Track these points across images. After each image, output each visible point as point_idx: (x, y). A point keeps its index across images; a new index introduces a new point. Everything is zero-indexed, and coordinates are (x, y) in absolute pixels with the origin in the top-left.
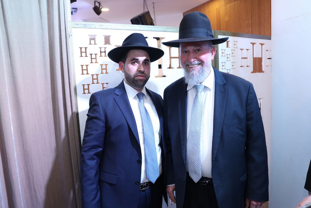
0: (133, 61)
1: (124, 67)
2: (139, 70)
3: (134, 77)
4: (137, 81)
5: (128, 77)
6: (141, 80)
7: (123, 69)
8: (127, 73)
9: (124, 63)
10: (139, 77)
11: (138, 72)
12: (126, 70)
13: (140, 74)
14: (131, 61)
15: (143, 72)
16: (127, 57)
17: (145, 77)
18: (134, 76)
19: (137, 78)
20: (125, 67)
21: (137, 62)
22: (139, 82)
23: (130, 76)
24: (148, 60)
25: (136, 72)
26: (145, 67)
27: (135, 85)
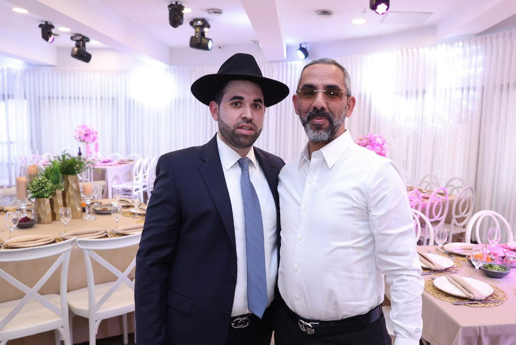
4: (238, 136)
5: (223, 129)
7: (215, 115)
8: (222, 121)
9: (219, 103)
11: (240, 120)
12: (221, 116)
13: (245, 124)
14: (231, 100)
15: (250, 121)
16: (224, 93)
17: (253, 130)
19: (238, 131)
20: (219, 111)
21: (240, 103)
22: (242, 139)
23: (228, 127)
24: (259, 100)
25: (238, 119)
26: (254, 112)
27: (235, 143)
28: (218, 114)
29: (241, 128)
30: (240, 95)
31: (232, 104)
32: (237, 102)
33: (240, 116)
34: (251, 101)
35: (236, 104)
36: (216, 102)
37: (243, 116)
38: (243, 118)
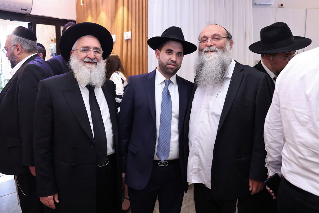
0: (168, 51)
3: (166, 65)
4: (168, 68)
5: (161, 64)
6: (171, 69)
7: (158, 56)
8: (161, 60)
9: (160, 50)
10: (171, 65)
11: (170, 61)
12: (160, 58)
13: (172, 63)
14: (167, 50)
15: (174, 62)
16: (164, 46)
17: (176, 66)
18: (166, 63)
19: (168, 66)
20: (160, 54)
21: (171, 52)
22: (170, 70)
23: (163, 63)
24: (181, 53)
25: (169, 60)
26: (177, 57)
27: (166, 72)
28: (159, 56)
29: (170, 64)
30: (171, 48)
32: (170, 52)
33: (170, 59)
34: (177, 52)
35: (169, 53)
36: (159, 50)
37: (171, 59)
38: (172, 60)
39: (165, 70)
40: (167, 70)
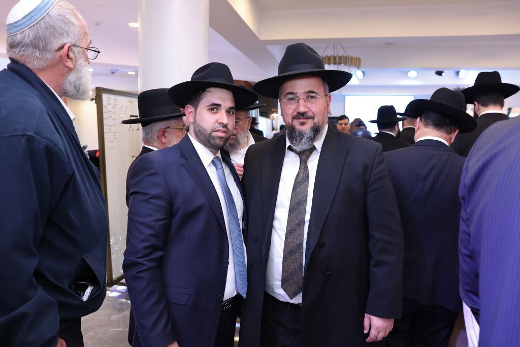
1: (194, 114)
2: (220, 121)
3: (211, 133)
4: (214, 138)
5: (200, 131)
6: (221, 138)
7: (191, 118)
8: (198, 125)
9: (196, 107)
11: (217, 124)
12: (197, 120)
14: (209, 106)
15: (225, 126)
16: (202, 99)
17: (227, 133)
18: (211, 130)
19: (215, 134)
21: (217, 109)
22: (218, 141)
23: (205, 130)
25: (215, 124)
26: (228, 118)
27: (211, 144)
28: (195, 117)
29: (218, 131)
30: (218, 102)
31: (209, 109)
32: (215, 108)
33: (217, 121)
34: (228, 107)
35: (212, 110)
36: (193, 107)
38: (220, 123)
39: (209, 141)
40: (212, 142)
